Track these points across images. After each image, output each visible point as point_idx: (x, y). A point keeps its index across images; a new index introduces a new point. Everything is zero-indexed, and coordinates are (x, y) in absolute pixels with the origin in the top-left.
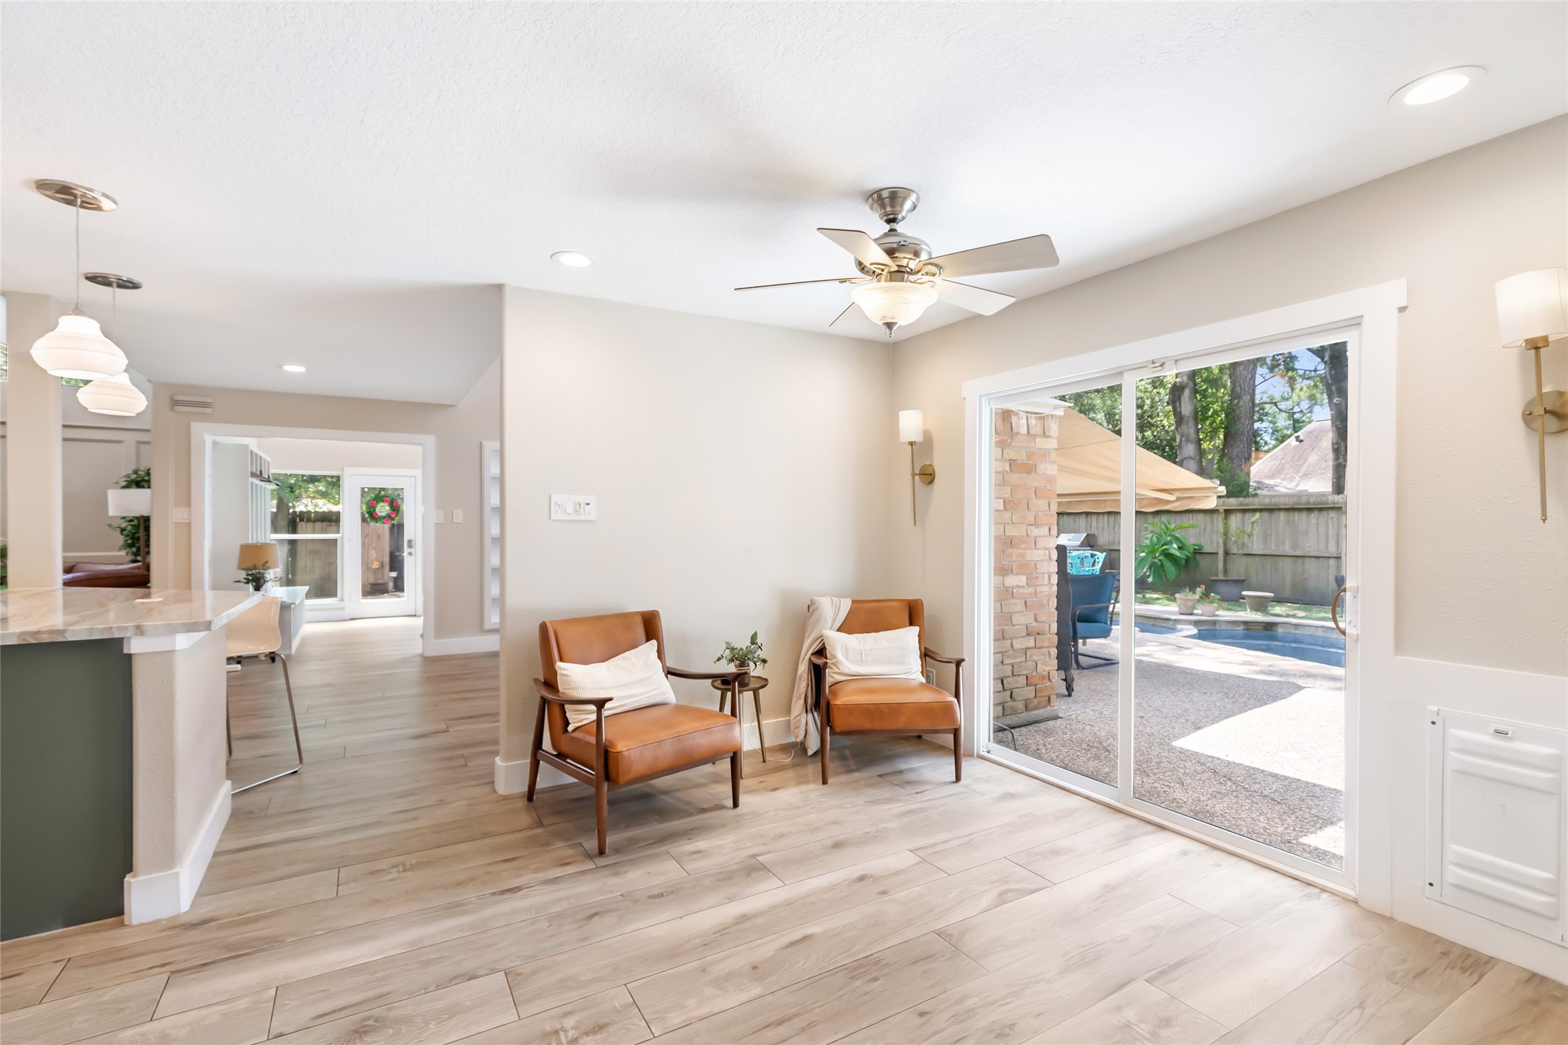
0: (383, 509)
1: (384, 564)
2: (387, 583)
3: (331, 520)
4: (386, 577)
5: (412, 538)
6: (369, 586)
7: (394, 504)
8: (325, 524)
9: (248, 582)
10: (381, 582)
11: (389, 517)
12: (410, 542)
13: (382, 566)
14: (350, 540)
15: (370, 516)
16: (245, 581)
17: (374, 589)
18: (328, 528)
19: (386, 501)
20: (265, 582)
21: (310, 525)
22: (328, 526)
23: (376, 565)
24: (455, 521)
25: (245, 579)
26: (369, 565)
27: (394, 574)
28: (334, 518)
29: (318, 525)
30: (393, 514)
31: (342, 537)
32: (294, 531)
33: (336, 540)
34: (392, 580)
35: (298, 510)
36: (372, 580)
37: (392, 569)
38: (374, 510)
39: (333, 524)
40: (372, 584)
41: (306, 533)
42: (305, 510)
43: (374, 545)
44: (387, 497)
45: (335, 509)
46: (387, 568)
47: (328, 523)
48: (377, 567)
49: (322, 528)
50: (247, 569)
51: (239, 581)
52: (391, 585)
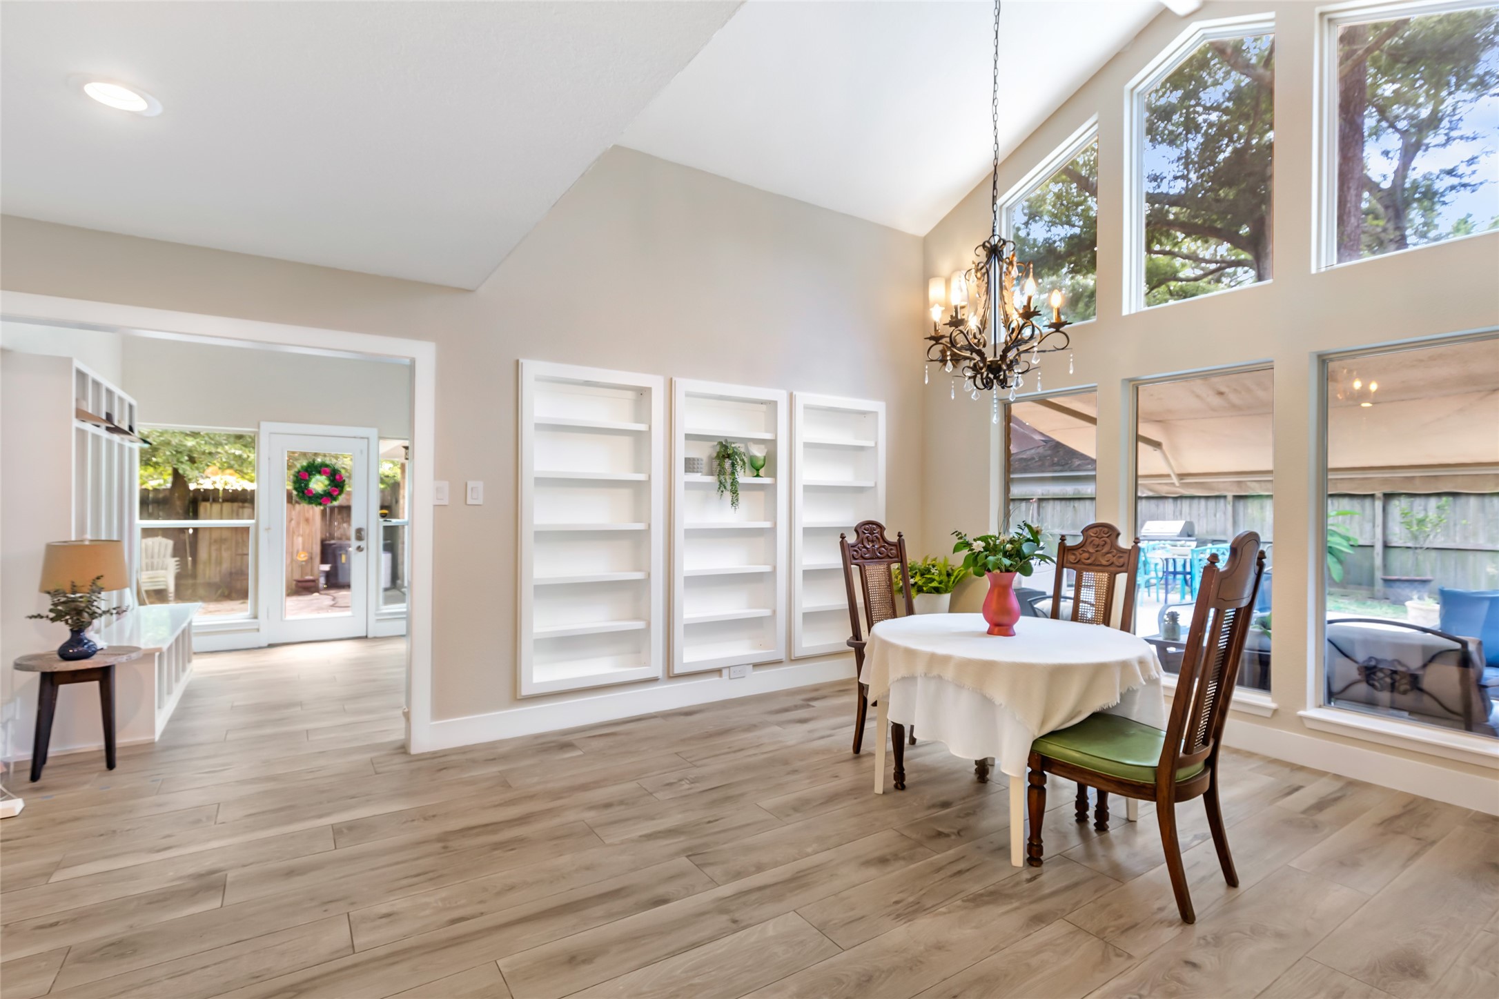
0: (318, 484)
1: (314, 556)
2: (318, 580)
3: (242, 500)
4: (316, 572)
5: (362, 525)
6: (294, 583)
7: (337, 477)
8: (236, 505)
9: (58, 617)
10: (309, 577)
11: (328, 496)
12: (359, 531)
13: (311, 558)
14: (268, 529)
15: (301, 491)
16: (52, 615)
17: (303, 587)
18: (241, 510)
19: (325, 473)
20: (93, 615)
21: (216, 507)
22: (240, 507)
23: (302, 557)
24: (470, 501)
25: (51, 611)
26: (295, 555)
27: (326, 567)
28: (249, 497)
29: (227, 506)
30: (335, 491)
31: (257, 525)
32: (196, 516)
33: (248, 528)
34: (324, 574)
35: (202, 487)
36: (297, 576)
37: (323, 561)
38: (307, 485)
39: (246, 505)
40: (299, 581)
41: (210, 518)
42: (211, 487)
43: (301, 532)
44: (327, 466)
45: (250, 487)
46: (318, 559)
47: (240, 504)
48: (304, 559)
49: (232, 511)
50: (54, 593)
51: (40, 616)
52: (322, 581)
